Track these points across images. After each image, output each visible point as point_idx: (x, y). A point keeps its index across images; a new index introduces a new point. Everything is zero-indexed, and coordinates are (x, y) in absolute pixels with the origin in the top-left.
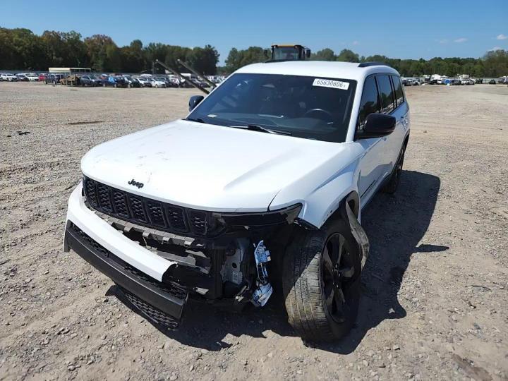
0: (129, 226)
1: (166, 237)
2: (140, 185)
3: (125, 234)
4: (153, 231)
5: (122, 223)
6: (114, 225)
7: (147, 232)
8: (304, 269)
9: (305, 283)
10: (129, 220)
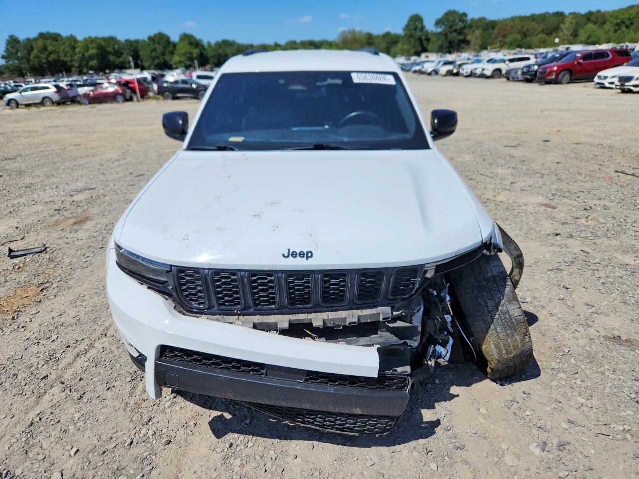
0: (283, 321)
1: (351, 316)
2: (308, 255)
3: (283, 332)
4: (325, 316)
5: (270, 319)
6: (255, 327)
7: (318, 319)
8: (500, 302)
9: (507, 316)
10: (280, 311)
